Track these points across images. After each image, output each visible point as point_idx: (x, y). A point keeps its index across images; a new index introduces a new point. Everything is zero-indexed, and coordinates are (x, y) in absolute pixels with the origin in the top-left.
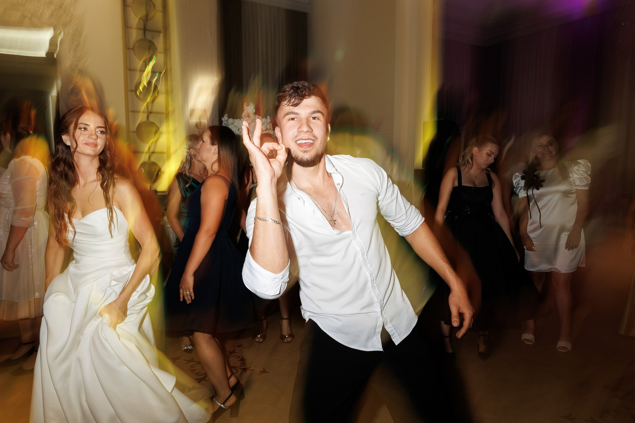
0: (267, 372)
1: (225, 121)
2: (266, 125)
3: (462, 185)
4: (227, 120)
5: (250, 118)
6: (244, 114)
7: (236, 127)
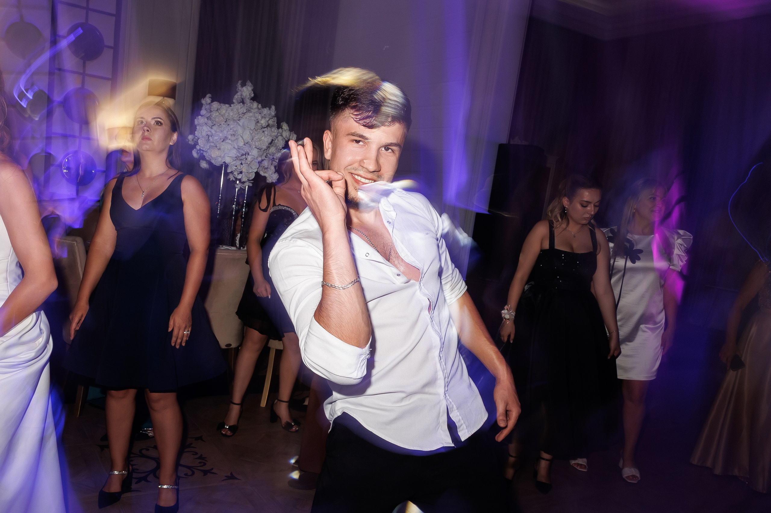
0: (236, 479)
1: (207, 104)
2: (267, 119)
3: (555, 248)
4: (210, 104)
5: (245, 105)
6: (237, 97)
7: (222, 116)
